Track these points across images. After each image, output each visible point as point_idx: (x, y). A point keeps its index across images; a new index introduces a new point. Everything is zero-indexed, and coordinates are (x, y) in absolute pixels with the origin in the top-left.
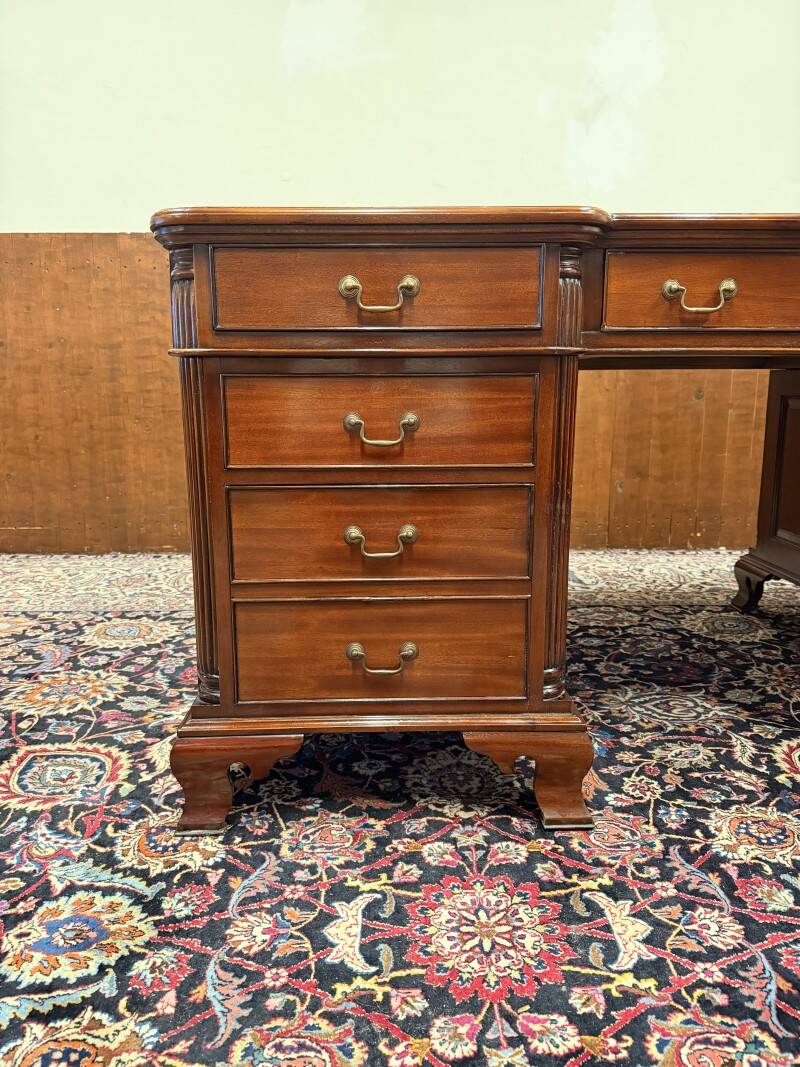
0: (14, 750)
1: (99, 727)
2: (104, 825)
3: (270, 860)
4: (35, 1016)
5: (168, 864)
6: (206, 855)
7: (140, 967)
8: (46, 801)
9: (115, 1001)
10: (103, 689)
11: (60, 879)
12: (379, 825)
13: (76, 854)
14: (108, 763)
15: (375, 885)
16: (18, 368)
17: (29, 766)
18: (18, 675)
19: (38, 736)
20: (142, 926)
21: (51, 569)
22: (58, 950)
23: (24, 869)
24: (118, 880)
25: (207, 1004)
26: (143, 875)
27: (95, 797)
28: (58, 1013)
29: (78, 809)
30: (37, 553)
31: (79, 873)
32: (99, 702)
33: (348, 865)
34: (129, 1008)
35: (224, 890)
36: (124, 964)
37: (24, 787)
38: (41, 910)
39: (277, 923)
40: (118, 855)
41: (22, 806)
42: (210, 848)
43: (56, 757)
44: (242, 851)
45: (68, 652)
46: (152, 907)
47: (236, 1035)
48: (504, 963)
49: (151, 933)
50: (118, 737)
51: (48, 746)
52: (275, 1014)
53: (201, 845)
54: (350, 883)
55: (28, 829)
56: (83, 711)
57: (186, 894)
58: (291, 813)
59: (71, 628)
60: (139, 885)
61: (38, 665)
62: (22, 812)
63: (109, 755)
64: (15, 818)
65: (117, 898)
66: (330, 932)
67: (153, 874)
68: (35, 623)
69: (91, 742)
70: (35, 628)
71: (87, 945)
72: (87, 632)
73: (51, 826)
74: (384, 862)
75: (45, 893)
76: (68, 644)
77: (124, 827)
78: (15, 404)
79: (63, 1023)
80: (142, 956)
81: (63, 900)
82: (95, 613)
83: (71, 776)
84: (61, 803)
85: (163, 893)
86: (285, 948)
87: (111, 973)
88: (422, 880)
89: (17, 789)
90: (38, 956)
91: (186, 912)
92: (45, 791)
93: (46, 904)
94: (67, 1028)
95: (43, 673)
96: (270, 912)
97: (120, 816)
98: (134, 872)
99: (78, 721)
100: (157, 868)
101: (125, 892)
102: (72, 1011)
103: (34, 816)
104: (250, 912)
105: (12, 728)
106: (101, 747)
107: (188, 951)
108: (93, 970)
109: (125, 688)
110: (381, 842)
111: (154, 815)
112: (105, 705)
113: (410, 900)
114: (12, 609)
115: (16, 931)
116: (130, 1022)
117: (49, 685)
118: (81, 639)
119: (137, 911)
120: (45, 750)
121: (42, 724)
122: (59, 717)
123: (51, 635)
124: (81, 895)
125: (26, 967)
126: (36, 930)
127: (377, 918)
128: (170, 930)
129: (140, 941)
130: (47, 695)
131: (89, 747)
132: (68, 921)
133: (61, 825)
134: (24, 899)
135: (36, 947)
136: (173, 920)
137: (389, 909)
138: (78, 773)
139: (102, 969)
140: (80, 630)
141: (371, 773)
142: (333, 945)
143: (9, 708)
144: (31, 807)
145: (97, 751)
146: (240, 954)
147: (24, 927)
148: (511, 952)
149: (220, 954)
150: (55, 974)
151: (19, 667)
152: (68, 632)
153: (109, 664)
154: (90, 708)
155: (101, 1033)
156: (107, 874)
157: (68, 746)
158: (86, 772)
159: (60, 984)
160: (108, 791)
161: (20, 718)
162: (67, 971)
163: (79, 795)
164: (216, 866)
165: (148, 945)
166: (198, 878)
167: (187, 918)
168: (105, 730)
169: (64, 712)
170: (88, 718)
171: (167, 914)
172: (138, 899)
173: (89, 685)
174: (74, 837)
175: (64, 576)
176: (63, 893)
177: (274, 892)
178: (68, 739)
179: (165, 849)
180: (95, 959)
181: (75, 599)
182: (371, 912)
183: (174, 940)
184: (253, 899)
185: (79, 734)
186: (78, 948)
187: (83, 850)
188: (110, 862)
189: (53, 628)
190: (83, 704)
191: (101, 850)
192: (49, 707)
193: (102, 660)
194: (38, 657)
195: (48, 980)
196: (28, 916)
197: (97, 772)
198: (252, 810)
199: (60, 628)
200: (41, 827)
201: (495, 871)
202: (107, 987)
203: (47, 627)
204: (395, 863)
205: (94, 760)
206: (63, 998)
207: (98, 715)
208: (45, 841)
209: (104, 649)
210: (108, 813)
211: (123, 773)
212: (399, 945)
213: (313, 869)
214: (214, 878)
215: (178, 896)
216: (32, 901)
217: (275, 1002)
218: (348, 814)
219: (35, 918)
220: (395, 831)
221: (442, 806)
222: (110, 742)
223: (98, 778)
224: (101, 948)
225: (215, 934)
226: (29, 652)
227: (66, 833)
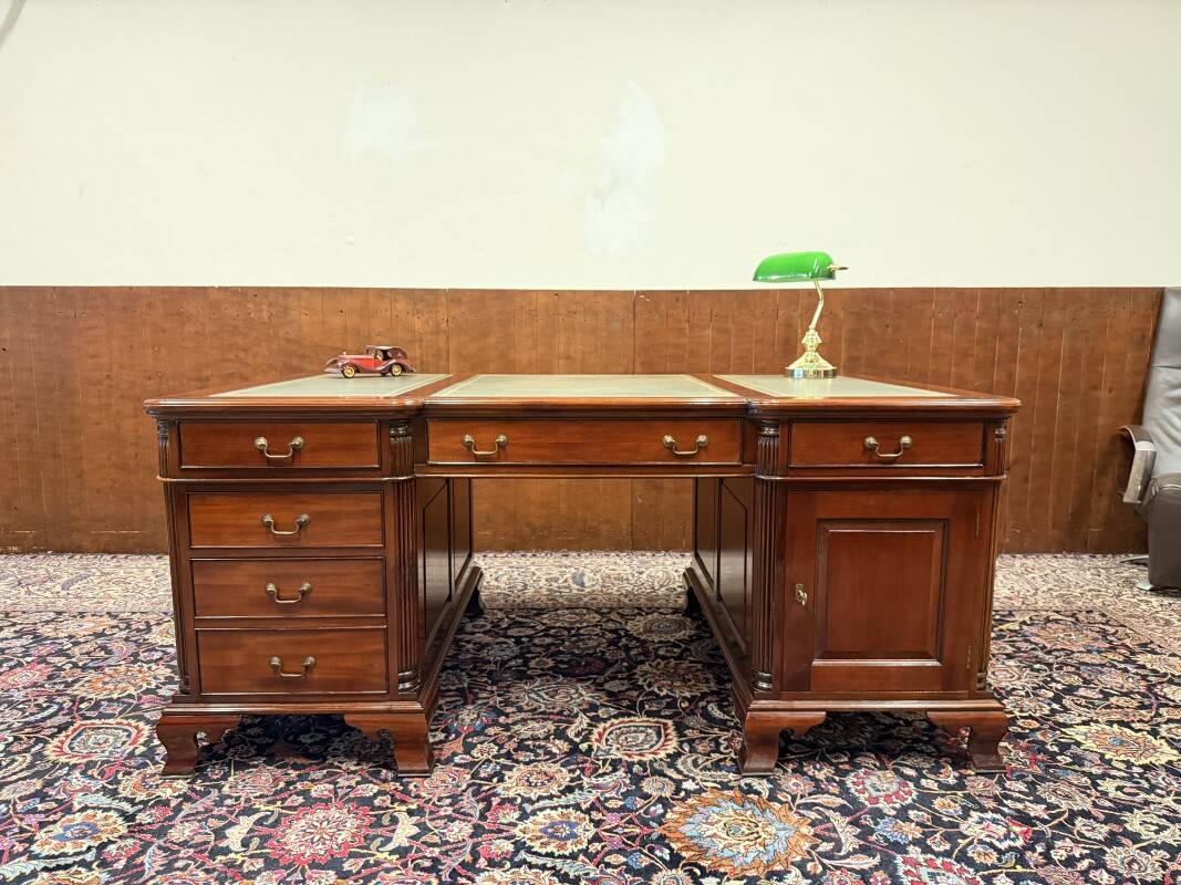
0: (72, 723)
1: (137, 708)
2: (118, 772)
3: (215, 794)
4: (45, 869)
5: (148, 795)
6: (175, 790)
7: (112, 848)
8: (84, 757)
9: (92, 862)
10: (150, 679)
11: (79, 803)
12: (293, 774)
13: (94, 789)
14: (134, 732)
15: (271, 808)
16: (122, 397)
17: (79, 735)
18: (90, 668)
19: (93, 714)
20: (120, 828)
21: (142, 570)
22: (68, 839)
23: (59, 797)
24: (115, 804)
25: (142, 864)
26: (132, 802)
27: (117, 755)
28: (58, 867)
29: (103, 763)
30: (136, 554)
31: (91, 800)
32: (144, 689)
33: (261, 796)
34: (98, 866)
35: (178, 809)
36: (103, 846)
37: (72, 749)
38: (63, 819)
39: (201, 827)
40: (120, 790)
41: (67, 760)
42: (179, 787)
43: (99, 728)
44: (198, 788)
45: (132, 648)
46: (129, 818)
47: (152, 878)
48: (321, 846)
49: (123, 830)
50: (147, 715)
51: (97, 721)
52: (178, 869)
53: (174, 784)
54: (257, 806)
55: (68, 774)
56: (130, 696)
57: (153, 811)
58: (240, 766)
59: (142, 627)
60: (127, 807)
61: (107, 659)
62: (67, 764)
63: (137, 728)
64: (60, 768)
65: (111, 813)
66: (228, 832)
67: (137, 801)
68: (114, 622)
69: (127, 718)
70: (113, 627)
71: (85, 836)
72: (154, 631)
73: (84, 773)
74: (285, 795)
75: (69, 810)
76: (135, 641)
77: (129, 773)
78: (118, 427)
79: (60, 872)
80: (114, 842)
81: (78, 814)
82: (166, 614)
83: (105, 742)
84: (94, 759)
85: (140, 811)
86: (198, 839)
87: (94, 850)
88: (302, 805)
89: (67, 749)
90: (55, 842)
91: (150, 820)
92: (85, 751)
93: (68, 816)
94: (61, 874)
95: (109, 666)
96: (199, 821)
97: (130, 767)
98: (126, 799)
99: (123, 702)
100: (141, 796)
101: (116, 810)
102: (66, 867)
103: (75, 766)
104: (187, 821)
105: (75, 708)
106: (133, 722)
107: (141, 840)
108: (84, 848)
109: (166, 678)
110: (289, 783)
111: (152, 767)
112: (147, 691)
113: (287, 815)
114: (99, 609)
115: (44, 830)
116: (97, 872)
117: (111, 676)
118: (147, 637)
119: (120, 820)
120: (93, 724)
121: (97, 705)
122: (110, 700)
123: (123, 634)
124: (90, 812)
125: (47, 847)
126: (57, 829)
127: (262, 825)
128: (136, 829)
129: (116, 835)
130: (107, 683)
131: (125, 722)
132: (77, 825)
133: (89, 773)
134: (55, 813)
135: (54, 838)
136: (140, 824)
137: (271, 820)
138: (111, 739)
139: (89, 848)
140: (149, 629)
141: (309, 741)
142: (227, 838)
143: (76, 693)
144: (73, 761)
145: (129, 725)
146: (172, 842)
147: (50, 827)
148: (327, 842)
149: (161, 842)
150: (62, 851)
151: (92, 660)
152: (138, 630)
153: (161, 659)
154: (135, 693)
155: (79, 876)
156: (109, 801)
157: (111, 721)
158: (117, 738)
159: (64, 855)
160: (128, 751)
161: (83, 700)
162: (69, 849)
163: (107, 753)
164: (177, 797)
165: (120, 837)
166: (166, 803)
167: (149, 824)
168: (140, 709)
169: (115, 696)
170: (131, 701)
171: (138, 821)
172: (123, 813)
173: (140, 675)
174: (96, 779)
175: (153, 577)
176: (79, 811)
177: (207, 810)
178: (112, 716)
179: (151, 786)
180: (87, 843)
181: (154, 600)
182: (259, 822)
183: (137, 835)
184: (193, 815)
185: (120, 713)
186: (79, 838)
187: (98, 787)
188: (114, 794)
189: (129, 626)
190: (132, 690)
191: (110, 787)
192: (105, 693)
193: (157, 655)
194: (109, 652)
195: (57, 854)
196: (55, 822)
197: (124, 739)
198: (217, 764)
199: (133, 627)
200: (77, 773)
201: (350, 800)
202: (89, 857)
203: (122, 626)
204: (291, 795)
205: (125, 730)
206: (62, 861)
207: (140, 698)
208: (77, 781)
209: (162, 646)
210: (123, 765)
211: (142, 740)
212: (265, 839)
213: (237, 799)
214: (173, 803)
215: (148, 812)
216: (59, 814)
217: (180, 864)
218: (278, 767)
219: (59, 824)
220: (301, 778)
221: (342, 763)
222: (140, 718)
223: (123, 743)
224: (92, 838)
225: (161, 832)
226: (103, 648)
227: (92, 777)
